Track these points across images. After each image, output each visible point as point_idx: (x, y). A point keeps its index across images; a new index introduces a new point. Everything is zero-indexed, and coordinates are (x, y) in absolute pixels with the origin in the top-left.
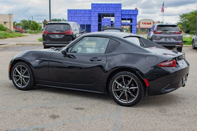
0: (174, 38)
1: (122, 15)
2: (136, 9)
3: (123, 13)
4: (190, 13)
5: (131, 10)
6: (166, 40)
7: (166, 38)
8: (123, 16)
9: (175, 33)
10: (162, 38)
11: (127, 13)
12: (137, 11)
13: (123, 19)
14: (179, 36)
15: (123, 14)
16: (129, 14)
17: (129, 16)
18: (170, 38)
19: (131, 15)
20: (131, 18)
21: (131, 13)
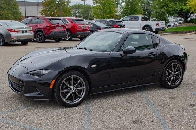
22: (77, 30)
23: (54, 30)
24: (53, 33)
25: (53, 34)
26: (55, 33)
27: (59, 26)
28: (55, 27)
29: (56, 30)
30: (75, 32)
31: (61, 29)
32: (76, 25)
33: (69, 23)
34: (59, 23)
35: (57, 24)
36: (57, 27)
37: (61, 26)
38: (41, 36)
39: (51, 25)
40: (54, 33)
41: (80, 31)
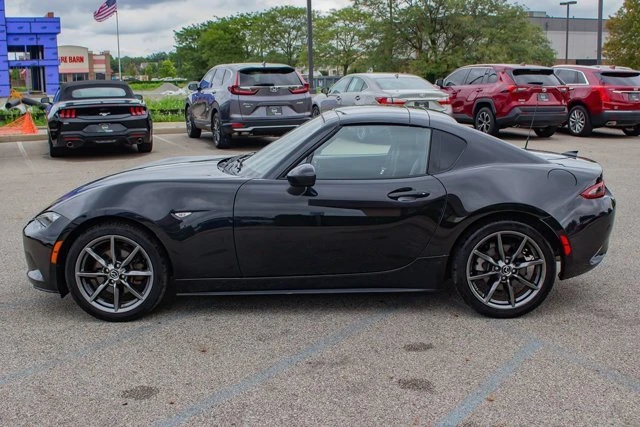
0: (292, 105)
1: (8, 34)
2: (51, 15)
3: (13, 29)
4: (204, 25)
5: (35, 20)
6: (268, 112)
7: (268, 106)
8: (11, 38)
9: (291, 91)
10: (257, 107)
11: (26, 29)
12: (58, 21)
13: (11, 49)
14: (304, 100)
15: (10, 31)
16: (33, 31)
17: (32, 39)
18: (279, 105)
19: (36, 34)
20: (40, 43)
21: (36, 29)
22: (607, 105)
23: (522, 101)
24: (518, 110)
25: (517, 115)
26: (524, 111)
27: (540, 91)
28: (526, 95)
29: (527, 103)
30: (601, 111)
31: (545, 100)
32: (604, 90)
33: (588, 83)
34: (541, 83)
35: (532, 87)
36: (535, 95)
37: (549, 91)
38: (487, 119)
39: (514, 88)
40: (520, 111)
41: (616, 108)
